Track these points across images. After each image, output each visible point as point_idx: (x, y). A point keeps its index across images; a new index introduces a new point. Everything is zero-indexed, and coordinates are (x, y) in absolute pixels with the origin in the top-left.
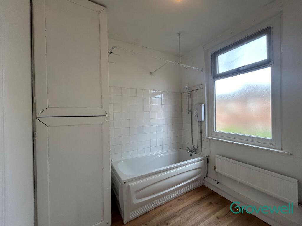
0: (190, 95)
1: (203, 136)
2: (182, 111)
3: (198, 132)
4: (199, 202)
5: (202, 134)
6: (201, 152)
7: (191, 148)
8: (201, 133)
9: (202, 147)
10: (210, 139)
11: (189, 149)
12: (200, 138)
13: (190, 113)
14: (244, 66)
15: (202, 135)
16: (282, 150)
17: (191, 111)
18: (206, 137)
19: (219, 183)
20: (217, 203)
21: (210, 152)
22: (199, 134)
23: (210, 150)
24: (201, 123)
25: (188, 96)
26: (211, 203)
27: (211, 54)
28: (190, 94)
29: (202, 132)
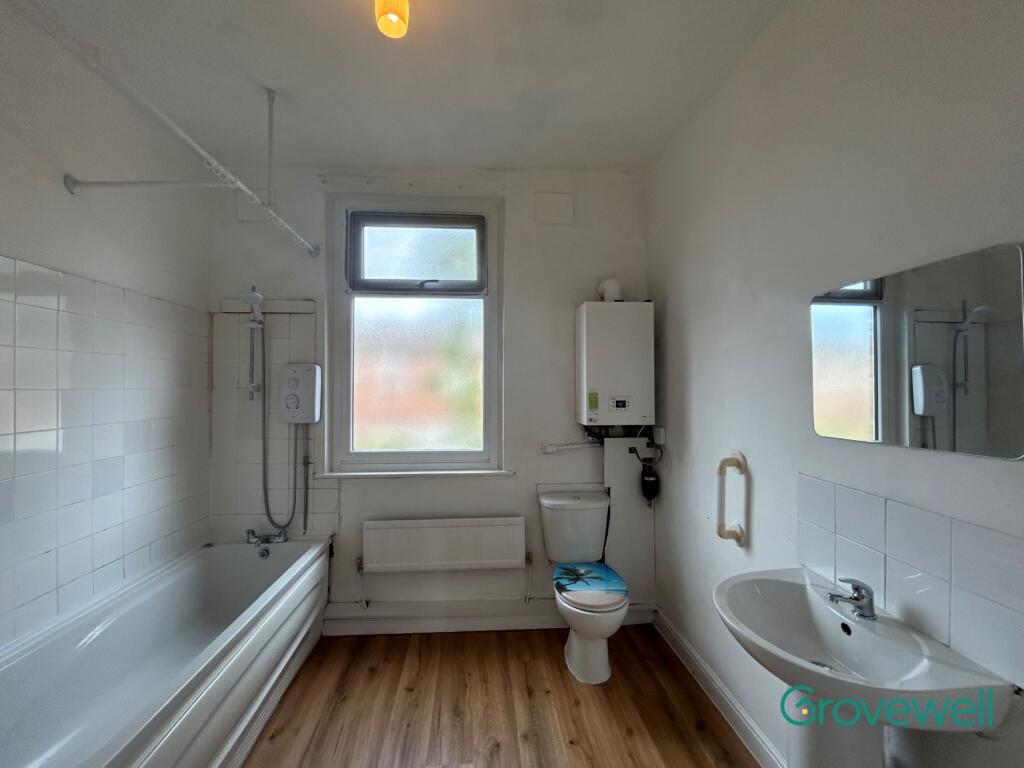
0: (263, 329)
1: (314, 474)
2: (211, 388)
3: (295, 464)
4: (341, 691)
5: (311, 467)
6: (305, 529)
7: (263, 526)
8: (306, 463)
9: (310, 510)
10: (340, 479)
11: (253, 532)
12: (300, 484)
13: (258, 396)
14: (437, 281)
15: (311, 472)
16: (500, 468)
17: (263, 389)
18: (326, 474)
19: (370, 604)
20: (386, 659)
21: (340, 520)
22: (300, 468)
23: (339, 515)
24: (305, 430)
25: (252, 330)
26: (372, 670)
27: (347, 211)
28: (261, 323)
29: (311, 461)
